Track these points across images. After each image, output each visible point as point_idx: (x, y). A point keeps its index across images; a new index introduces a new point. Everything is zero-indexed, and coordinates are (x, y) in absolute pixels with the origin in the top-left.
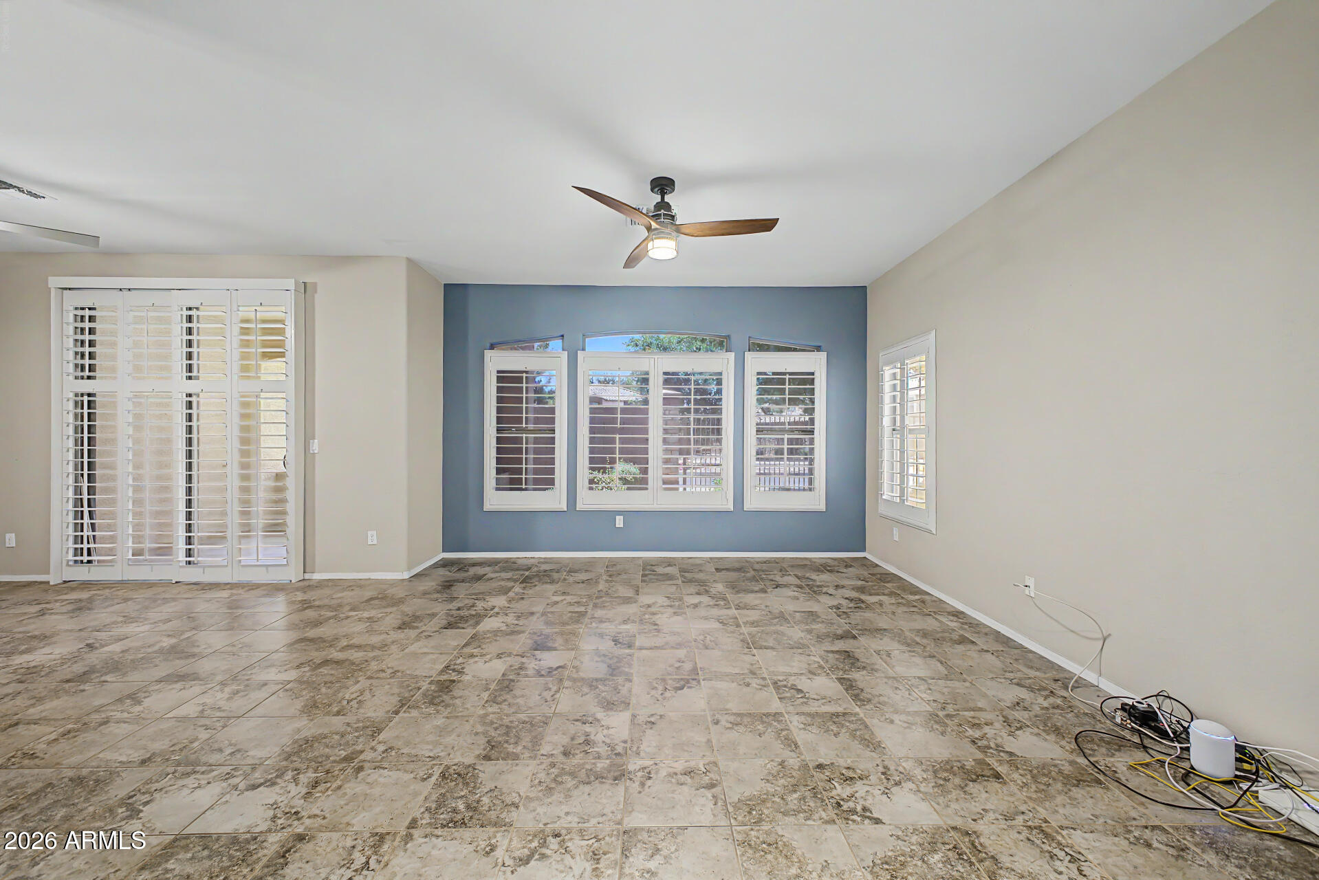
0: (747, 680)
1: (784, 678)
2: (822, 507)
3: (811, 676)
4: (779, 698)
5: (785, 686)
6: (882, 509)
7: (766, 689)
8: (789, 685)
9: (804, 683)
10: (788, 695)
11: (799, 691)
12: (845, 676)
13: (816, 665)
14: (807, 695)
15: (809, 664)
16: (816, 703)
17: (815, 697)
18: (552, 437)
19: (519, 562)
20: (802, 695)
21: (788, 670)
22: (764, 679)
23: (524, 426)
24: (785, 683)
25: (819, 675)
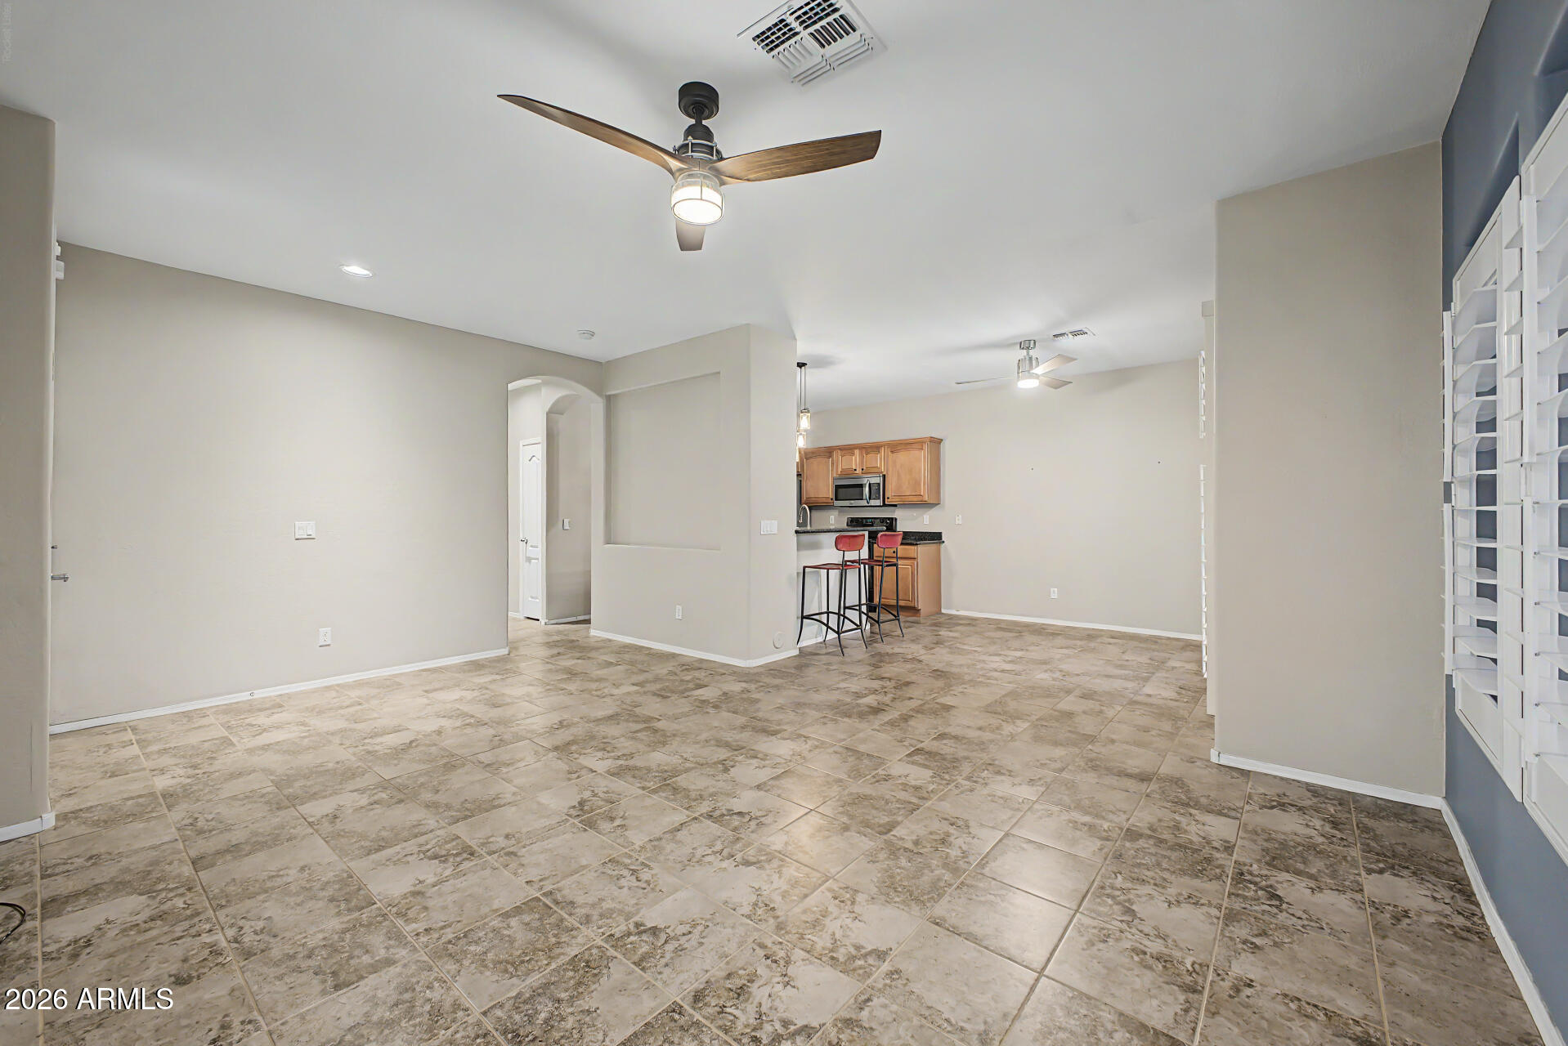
0: (513, 841)
1: (462, 867)
3: (419, 887)
4: (459, 838)
5: (457, 855)
7: (481, 841)
8: (451, 860)
9: (429, 872)
10: (448, 846)
11: (435, 857)
12: (357, 914)
13: (411, 914)
14: (422, 856)
15: (426, 908)
16: (408, 851)
17: (409, 858)
20: (429, 854)
21: (461, 883)
22: (490, 853)
24: (458, 859)
25: (405, 897)
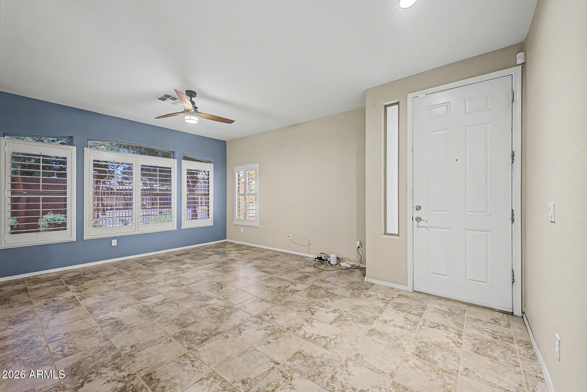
2: (212, 224)
6: (235, 222)
18: (65, 197)
19: (42, 277)
23: (41, 190)
